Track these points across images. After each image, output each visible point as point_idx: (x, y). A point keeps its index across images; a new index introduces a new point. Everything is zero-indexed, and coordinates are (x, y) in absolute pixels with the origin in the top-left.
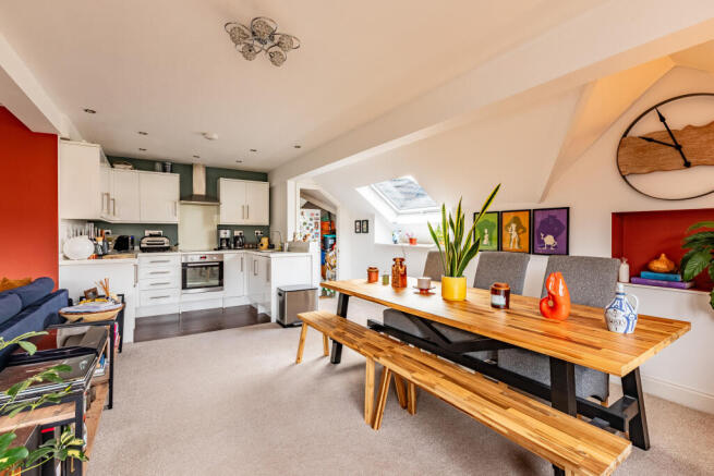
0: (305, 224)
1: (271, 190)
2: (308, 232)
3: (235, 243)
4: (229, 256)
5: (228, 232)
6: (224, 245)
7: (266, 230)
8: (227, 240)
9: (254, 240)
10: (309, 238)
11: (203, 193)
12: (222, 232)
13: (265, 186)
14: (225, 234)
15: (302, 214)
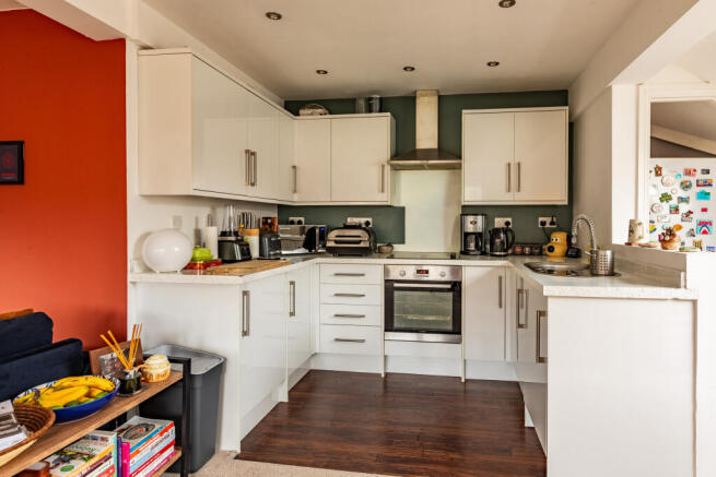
0: (665, 198)
1: (573, 128)
2: (675, 220)
3: (492, 244)
4: (474, 271)
5: (480, 219)
6: (472, 246)
7: (563, 216)
8: (478, 236)
9: (538, 237)
10: (682, 235)
11: (433, 144)
12: (470, 218)
13: (558, 117)
14: (475, 224)
15: (658, 171)
